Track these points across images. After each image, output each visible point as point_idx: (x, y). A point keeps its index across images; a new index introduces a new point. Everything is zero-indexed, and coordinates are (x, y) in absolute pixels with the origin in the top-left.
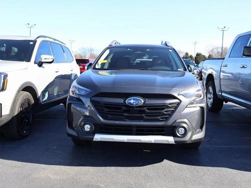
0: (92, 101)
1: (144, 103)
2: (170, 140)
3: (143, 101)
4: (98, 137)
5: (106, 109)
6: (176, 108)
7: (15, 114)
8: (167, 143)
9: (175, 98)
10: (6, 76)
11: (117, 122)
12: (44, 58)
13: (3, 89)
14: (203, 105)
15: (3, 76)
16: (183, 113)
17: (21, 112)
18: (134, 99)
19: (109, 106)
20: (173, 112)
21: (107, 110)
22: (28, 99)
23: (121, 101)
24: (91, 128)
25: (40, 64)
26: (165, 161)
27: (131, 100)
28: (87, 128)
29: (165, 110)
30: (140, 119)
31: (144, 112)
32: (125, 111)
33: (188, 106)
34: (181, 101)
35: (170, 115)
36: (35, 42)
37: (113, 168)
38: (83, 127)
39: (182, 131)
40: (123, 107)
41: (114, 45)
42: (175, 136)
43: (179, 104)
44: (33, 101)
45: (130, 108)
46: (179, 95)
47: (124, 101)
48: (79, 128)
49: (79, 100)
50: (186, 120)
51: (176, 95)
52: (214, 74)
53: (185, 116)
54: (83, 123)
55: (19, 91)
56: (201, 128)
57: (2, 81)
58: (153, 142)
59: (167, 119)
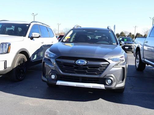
0: (56, 61)
1: (87, 64)
2: (102, 86)
3: (86, 62)
4: (59, 83)
5: (64, 66)
6: (106, 67)
7: (15, 67)
8: (100, 88)
9: (106, 61)
10: (9, 45)
11: (70, 74)
12: (34, 34)
13: (8, 52)
14: (124, 66)
15: (8, 44)
16: (111, 70)
17: (18, 66)
18: (80, 61)
19: (65, 64)
20: (104, 70)
22: (23, 58)
23: (73, 62)
24: (55, 77)
25: (32, 38)
26: (100, 99)
27: (79, 61)
28: (53, 77)
29: (99, 68)
30: (84, 73)
31: (86, 69)
32: (75, 68)
33: (114, 67)
34: (110, 63)
35: (103, 72)
36: (29, 25)
37: (68, 102)
38: (50, 76)
39: (109, 81)
40: (74, 66)
41: (76, 28)
42: (105, 84)
43: (108, 65)
44: (26, 60)
45: (78, 66)
46: (109, 59)
47: (75, 62)
48: (48, 77)
49: (49, 60)
50: (112, 75)
51: (107, 59)
52: (141, 47)
53: (112, 73)
54: (50, 74)
55: (17, 54)
56: (123, 80)
57: (7, 47)
58: (92, 87)
59: (100, 74)
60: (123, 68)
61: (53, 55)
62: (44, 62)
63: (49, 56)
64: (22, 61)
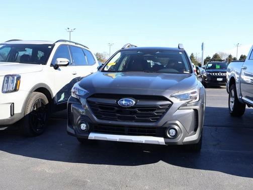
0: (88, 102)
1: (135, 104)
2: (161, 140)
3: (134, 102)
4: (93, 136)
5: (99, 109)
6: (167, 110)
7: (28, 113)
8: (157, 143)
9: (167, 100)
10: (19, 78)
11: (110, 122)
12: (60, 61)
13: (16, 90)
14: (197, 107)
15: (16, 77)
16: (174, 114)
18: (125, 100)
19: (102, 106)
20: (164, 113)
21: (101, 110)
22: (42, 100)
23: (113, 101)
24: (87, 127)
25: (56, 67)
27: (123, 101)
28: (83, 126)
29: (156, 111)
30: (132, 119)
31: (135, 113)
32: (118, 112)
33: (180, 108)
34: (172, 103)
35: (161, 117)
36: (53, 46)
37: (107, 166)
38: (80, 126)
39: (172, 132)
40: (116, 108)
42: (165, 137)
43: (170, 106)
44: (47, 102)
45: (122, 109)
46: (171, 97)
47: (117, 102)
48: (76, 127)
49: (78, 100)
50: (177, 122)
51: (168, 97)
54: (79, 122)
55: (31, 92)
57: (15, 82)
58: (144, 142)
59: (158, 120)
60: (196, 110)
61: (83, 92)
62: (70, 104)
63: (77, 93)
64: (40, 104)
